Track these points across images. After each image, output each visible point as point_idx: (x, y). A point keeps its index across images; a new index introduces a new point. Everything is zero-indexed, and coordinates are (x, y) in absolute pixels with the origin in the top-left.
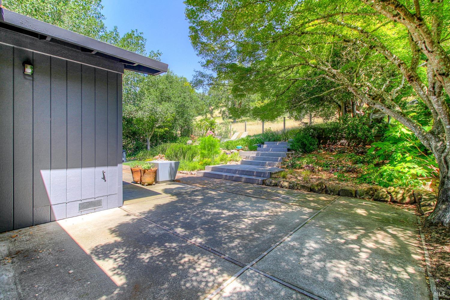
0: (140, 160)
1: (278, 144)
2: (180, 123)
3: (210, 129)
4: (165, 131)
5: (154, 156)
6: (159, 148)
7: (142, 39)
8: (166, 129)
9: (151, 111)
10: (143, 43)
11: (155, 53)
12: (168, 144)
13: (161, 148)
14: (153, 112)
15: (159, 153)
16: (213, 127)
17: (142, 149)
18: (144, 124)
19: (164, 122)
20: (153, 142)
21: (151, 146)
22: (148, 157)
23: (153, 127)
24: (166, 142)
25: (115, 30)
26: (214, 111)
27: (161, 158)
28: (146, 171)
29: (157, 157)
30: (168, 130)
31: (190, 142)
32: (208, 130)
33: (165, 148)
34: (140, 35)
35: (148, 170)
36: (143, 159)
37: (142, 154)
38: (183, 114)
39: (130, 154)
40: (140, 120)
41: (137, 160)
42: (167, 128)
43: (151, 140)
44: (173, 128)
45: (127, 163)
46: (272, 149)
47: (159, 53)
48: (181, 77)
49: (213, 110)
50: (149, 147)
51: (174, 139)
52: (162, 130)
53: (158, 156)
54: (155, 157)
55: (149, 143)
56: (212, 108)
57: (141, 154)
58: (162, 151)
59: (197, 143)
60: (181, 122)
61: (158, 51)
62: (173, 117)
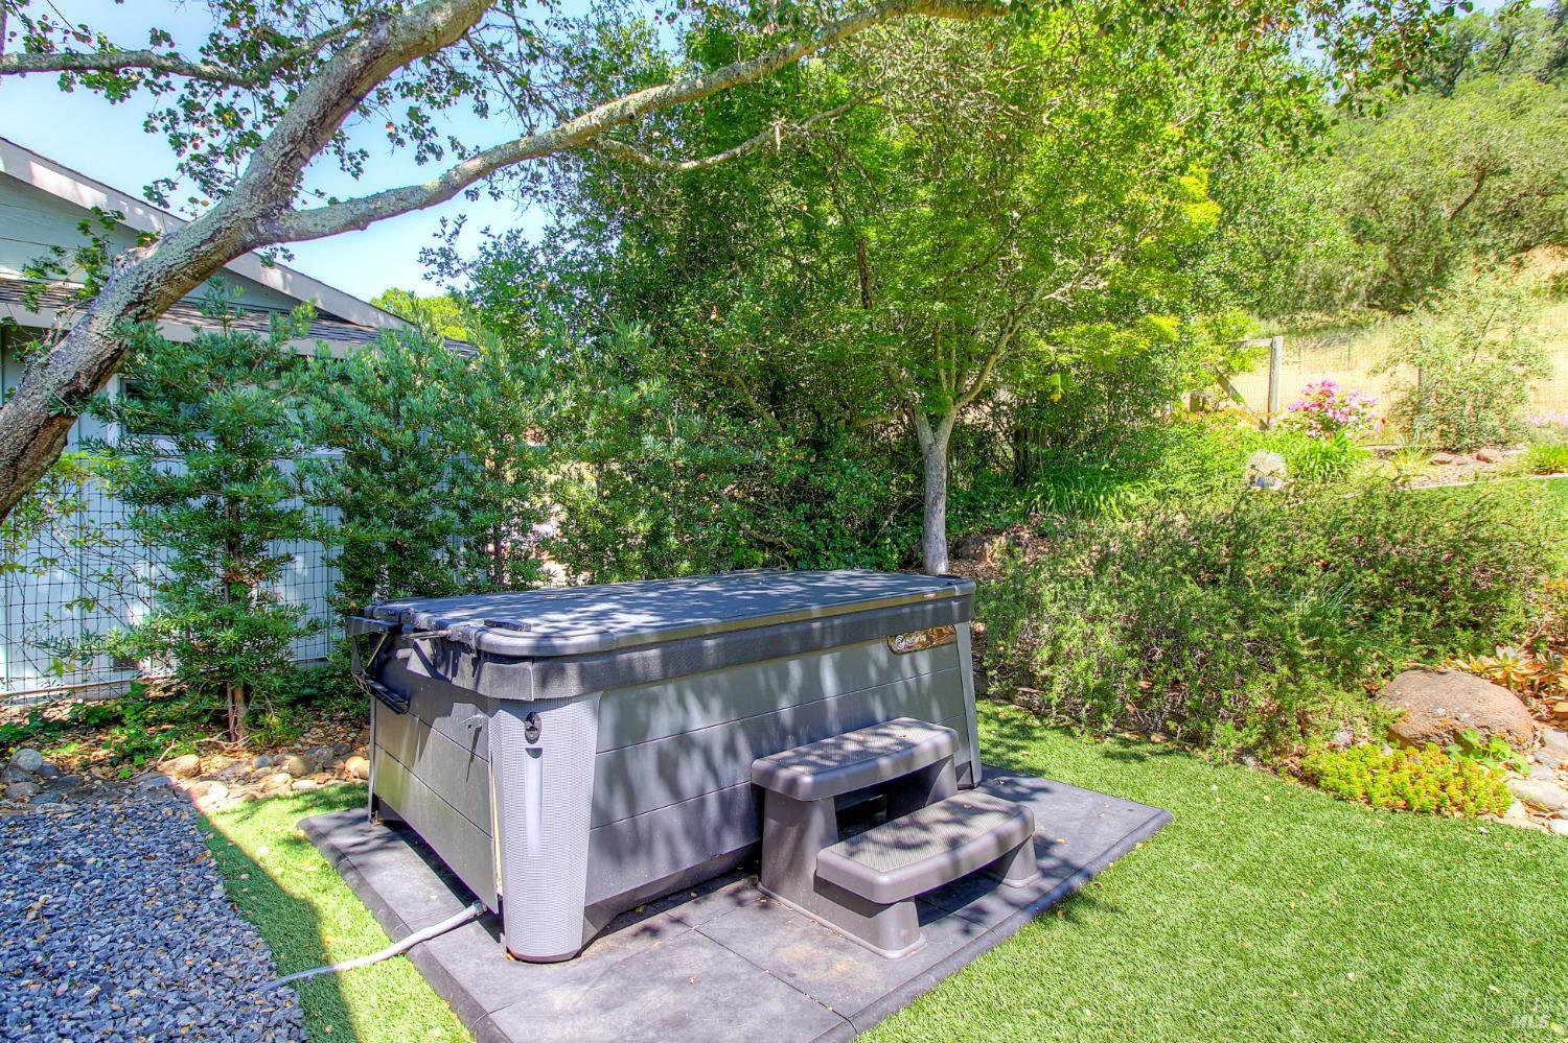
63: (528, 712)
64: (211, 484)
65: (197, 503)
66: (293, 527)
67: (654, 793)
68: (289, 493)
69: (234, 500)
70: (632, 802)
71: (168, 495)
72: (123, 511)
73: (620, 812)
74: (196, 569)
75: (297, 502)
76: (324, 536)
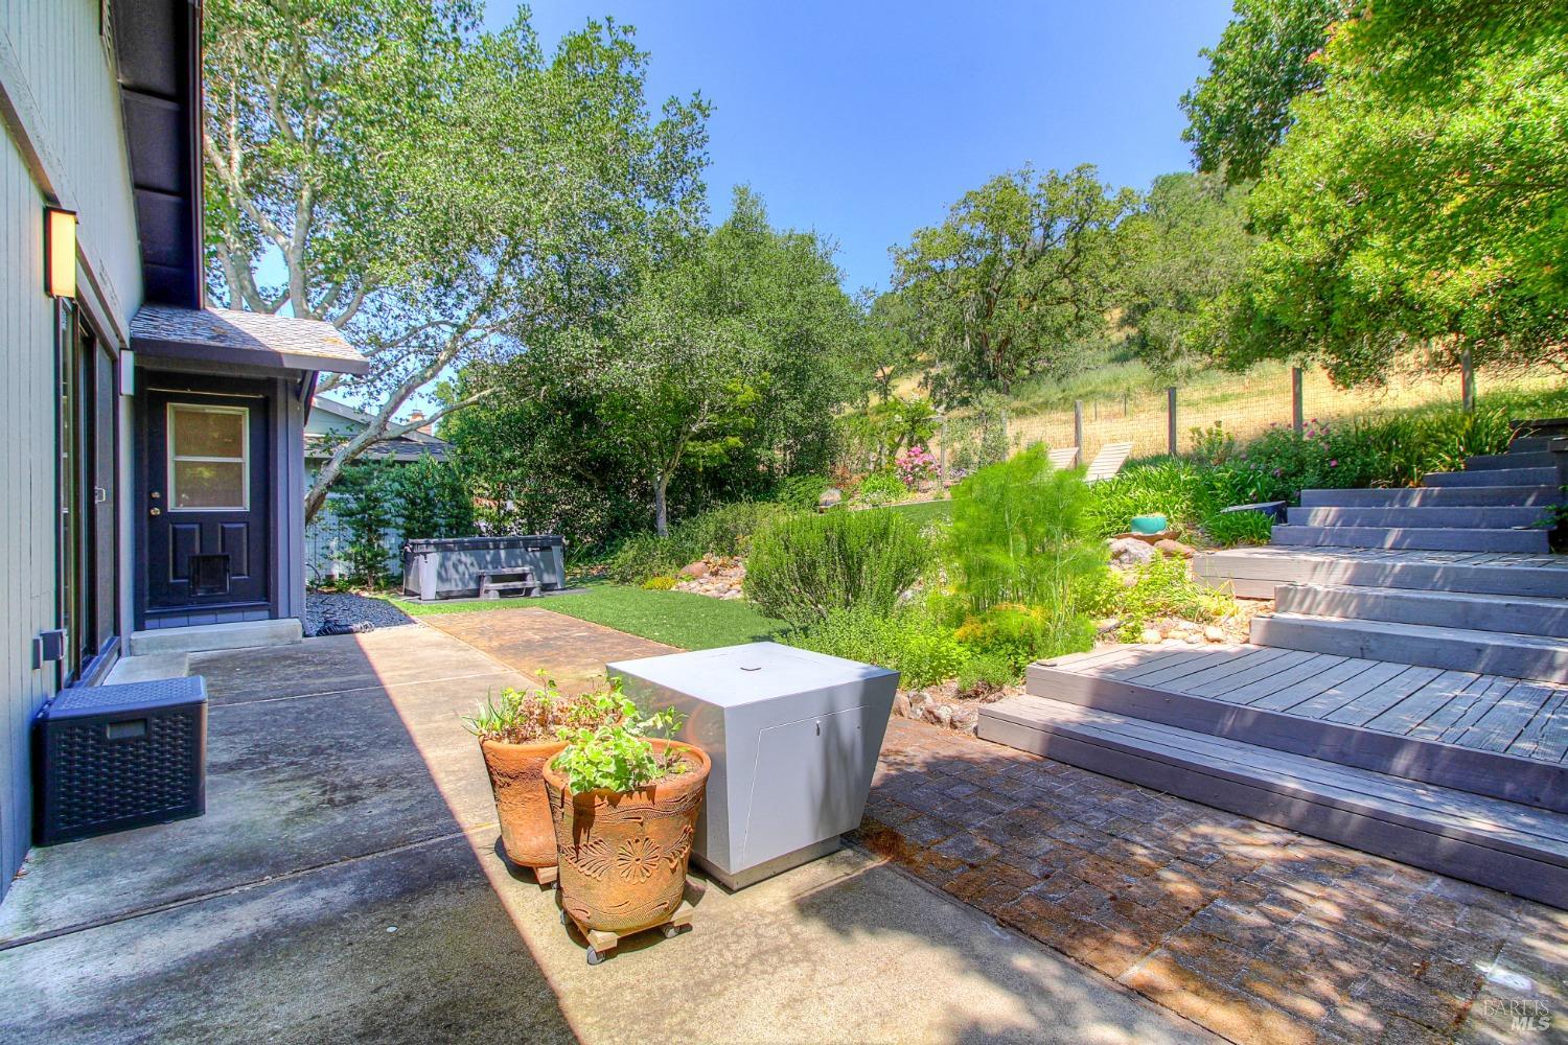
0: (624, 580)
1: (1415, 504)
2: (792, 415)
3: (905, 441)
4: (728, 452)
5: (682, 563)
6: (707, 524)
7: (631, 52)
8: (733, 441)
9: (670, 351)
10: (636, 74)
11: (685, 104)
12: (744, 507)
13: (712, 528)
14: (677, 363)
15: (705, 549)
16: (923, 433)
17: (636, 527)
18: (641, 419)
19: (722, 412)
20: (678, 501)
21: (672, 518)
22: (656, 570)
23: (678, 434)
24: (733, 497)
25: (523, 21)
26: (893, 382)
27: (715, 574)
28: (602, 810)
29: (696, 566)
30: (741, 445)
31: (831, 496)
32: (898, 445)
33: (730, 525)
34: (622, 37)
35: (614, 800)
36: (637, 578)
37: (632, 553)
38: (801, 376)
39: (590, 549)
40: (625, 404)
41: (611, 578)
42: (737, 439)
43: (669, 491)
44: (762, 439)
45: (568, 596)
46: (1404, 536)
47: (699, 107)
48: (787, 234)
49: (888, 378)
50: (662, 524)
51: (765, 488)
52: (717, 446)
53: (701, 565)
54: (686, 569)
55: (662, 506)
56: (887, 370)
57: (628, 552)
58: (719, 539)
59: (864, 501)
60: (792, 409)
61: (697, 95)
62: (762, 389)
63: (425, 554)
64: (364, 511)
65: (359, 516)
66: (387, 524)
67: (452, 571)
68: (386, 513)
69: (370, 515)
70: (446, 571)
71: (351, 514)
72: (335, 519)
73: (443, 573)
74: (359, 536)
75: (389, 516)
76: (397, 527)
